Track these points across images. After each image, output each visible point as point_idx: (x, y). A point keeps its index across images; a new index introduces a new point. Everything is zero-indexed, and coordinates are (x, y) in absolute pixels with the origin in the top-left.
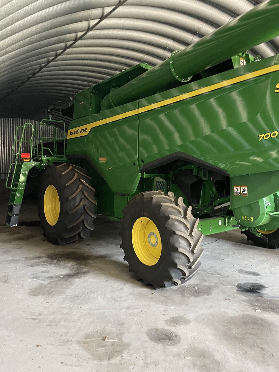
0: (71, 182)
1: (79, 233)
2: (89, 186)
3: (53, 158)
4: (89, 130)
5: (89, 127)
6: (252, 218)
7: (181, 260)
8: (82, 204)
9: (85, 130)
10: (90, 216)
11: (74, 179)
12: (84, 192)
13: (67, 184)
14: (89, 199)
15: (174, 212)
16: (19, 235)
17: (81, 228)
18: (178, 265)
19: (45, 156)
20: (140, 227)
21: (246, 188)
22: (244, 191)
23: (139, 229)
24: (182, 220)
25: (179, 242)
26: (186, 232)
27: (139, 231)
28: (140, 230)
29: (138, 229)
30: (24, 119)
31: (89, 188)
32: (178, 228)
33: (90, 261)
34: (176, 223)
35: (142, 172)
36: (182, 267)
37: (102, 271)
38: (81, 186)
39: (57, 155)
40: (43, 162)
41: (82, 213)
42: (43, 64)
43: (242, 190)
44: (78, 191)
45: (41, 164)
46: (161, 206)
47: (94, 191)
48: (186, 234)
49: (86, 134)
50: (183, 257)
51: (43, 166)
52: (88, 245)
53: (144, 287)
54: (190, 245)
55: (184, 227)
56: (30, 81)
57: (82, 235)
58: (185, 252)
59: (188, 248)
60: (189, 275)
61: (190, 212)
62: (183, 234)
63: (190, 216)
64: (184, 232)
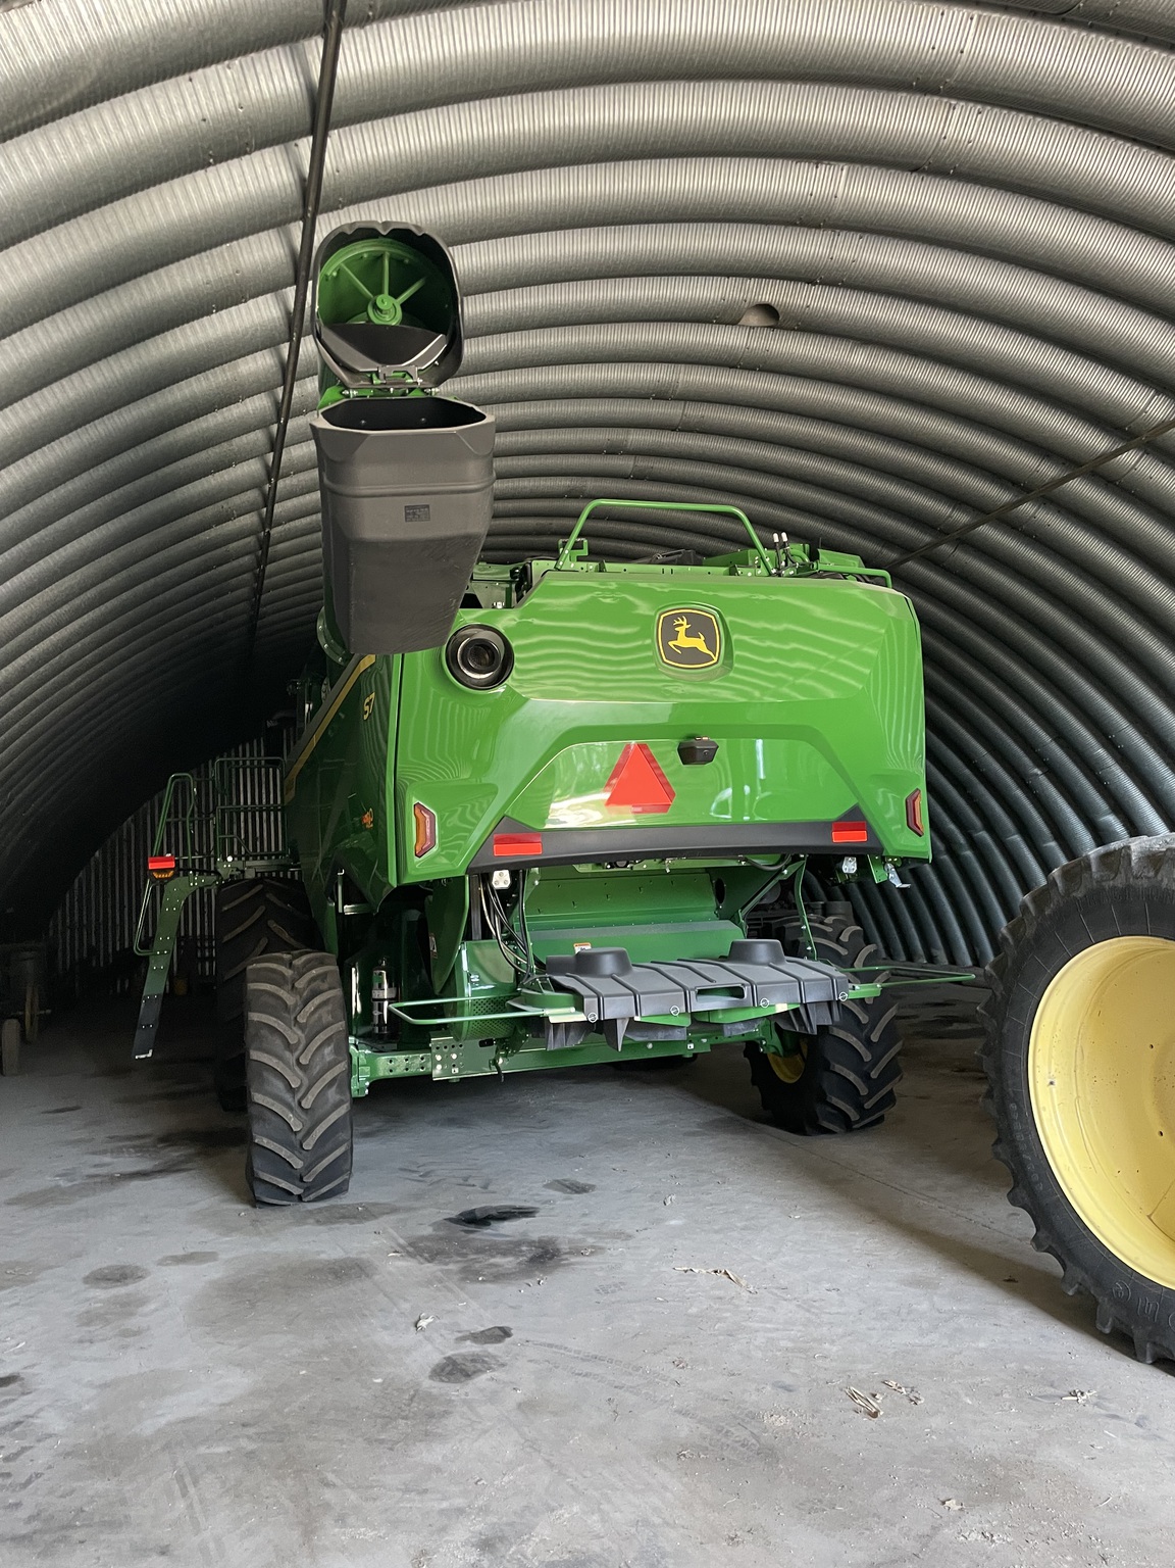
7: (267, 1125)
15: (270, 1006)
18: (255, 1135)
19: (230, 859)
21: (434, 939)
22: (434, 948)
24: (276, 1026)
25: (260, 1081)
26: (287, 1054)
32: (262, 1045)
34: (264, 1032)
40: (219, 875)
43: (433, 945)
45: (215, 882)
48: (284, 1064)
50: (274, 1118)
54: (290, 1089)
55: (282, 1043)
58: (273, 1105)
59: (288, 1097)
60: (309, 1168)
61: (324, 1003)
62: (275, 1061)
63: (316, 1015)
64: (280, 1058)
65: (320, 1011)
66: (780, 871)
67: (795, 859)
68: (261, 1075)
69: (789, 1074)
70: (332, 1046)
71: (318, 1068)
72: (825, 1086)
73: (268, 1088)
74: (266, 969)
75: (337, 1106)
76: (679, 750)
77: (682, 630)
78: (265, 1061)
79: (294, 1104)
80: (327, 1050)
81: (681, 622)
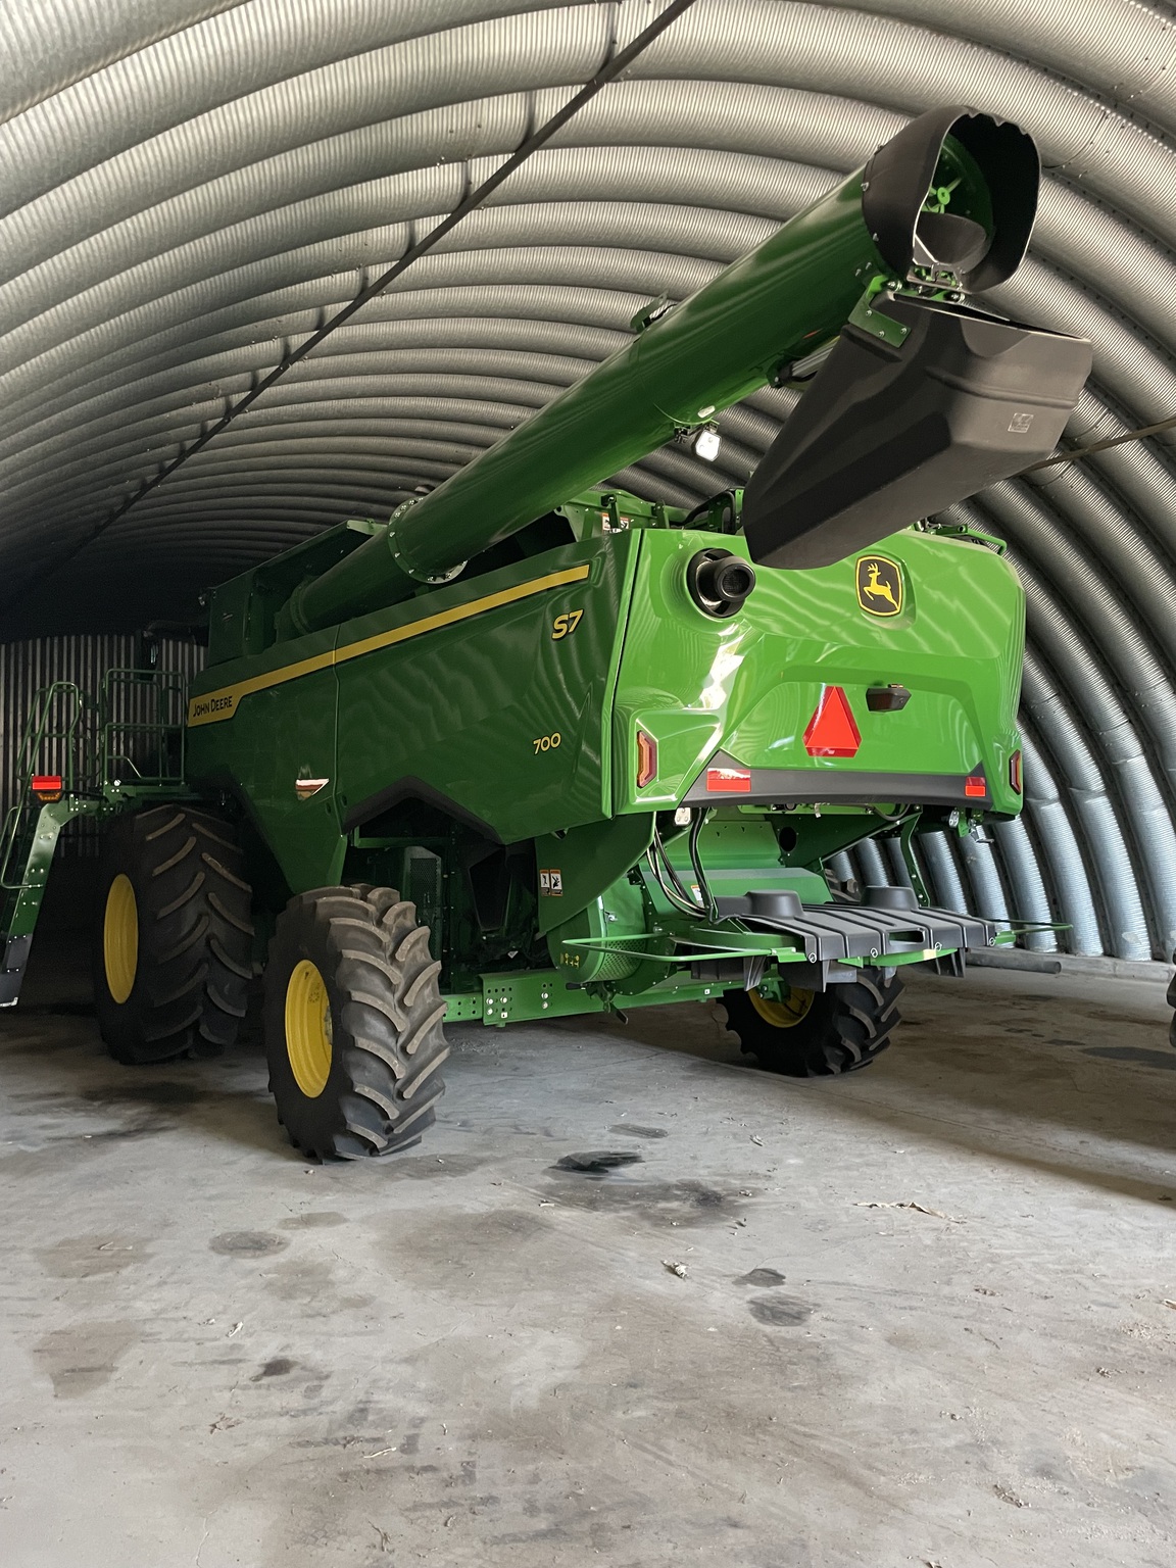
0: (171, 862)
1: (196, 1025)
2: (231, 878)
3: (141, 789)
4: (235, 702)
5: (238, 691)
6: (577, 958)
7: (370, 1072)
8: (198, 932)
9: (227, 702)
10: (231, 971)
11: (181, 855)
12: (210, 894)
13: (158, 871)
14: (226, 917)
15: (364, 943)
16: (36, 1040)
17: (200, 1008)
18: (355, 1083)
19: (117, 783)
20: (308, 990)
21: (559, 876)
22: (555, 885)
23: (307, 998)
24: (376, 964)
25: (363, 1024)
26: (388, 995)
27: (306, 1004)
28: (310, 1000)
29: (303, 996)
30: (119, 636)
31: (230, 882)
32: (363, 985)
33: (197, 1105)
34: (361, 971)
35: (347, 829)
36: (369, 1092)
37: (218, 1128)
38: (201, 877)
39: (168, 778)
40: (107, 800)
41: (200, 961)
42: (188, 439)
43: (553, 882)
44: (190, 893)
45: (100, 809)
46: (329, 924)
47: (246, 892)
48: (386, 1004)
49: (228, 713)
50: (374, 1065)
51: (107, 814)
52: (230, 1066)
53: (297, 1158)
54: (395, 1032)
55: (382, 982)
56: (154, 496)
57: (204, 1030)
58: (378, 1050)
59: (391, 1041)
60: (401, 1119)
61: (417, 942)
62: (380, 1002)
63: (411, 954)
64: (382, 998)
65: (413, 950)
66: (893, 822)
67: (911, 811)
68: (362, 1018)
69: (778, 1018)
70: (430, 988)
71: (419, 1010)
72: (840, 1030)
73: (371, 1032)
74: (341, 903)
75: (438, 1051)
76: (867, 696)
77: (874, 576)
78: (369, 1002)
79: (397, 1049)
80: (427, 991)
81: (873, 569)
